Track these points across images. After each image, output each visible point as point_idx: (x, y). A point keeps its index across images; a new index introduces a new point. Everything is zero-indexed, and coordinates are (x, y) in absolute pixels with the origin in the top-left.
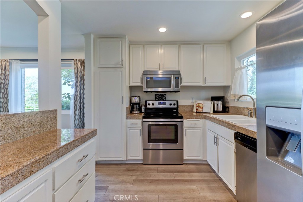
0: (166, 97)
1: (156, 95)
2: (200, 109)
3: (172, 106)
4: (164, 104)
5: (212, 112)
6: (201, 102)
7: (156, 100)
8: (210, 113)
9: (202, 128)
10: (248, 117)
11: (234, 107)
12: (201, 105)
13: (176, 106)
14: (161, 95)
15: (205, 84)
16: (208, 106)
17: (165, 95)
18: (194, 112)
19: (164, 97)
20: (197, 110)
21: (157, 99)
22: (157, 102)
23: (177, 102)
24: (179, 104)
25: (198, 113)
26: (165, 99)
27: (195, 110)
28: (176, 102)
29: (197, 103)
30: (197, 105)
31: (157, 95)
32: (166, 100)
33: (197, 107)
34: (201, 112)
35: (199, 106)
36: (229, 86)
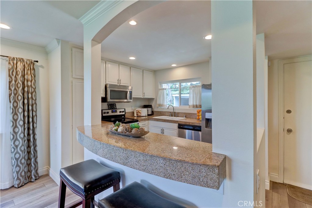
0: (116, 106)
1: (108, 104)
2: (139, 114)
3: (121, 113)
4: (116, 112)
5: (147, 115)
6: (140, 109)
7: (109, 109)
8: (146, 116)
9: (147, 126)
10: (170, 116)
12: (140, 111)
13: (124, 113)
14: (112, 104)
15: (144, 97)
16: (144, 112)
17: (115, 104)
18: (135, 116)
19: (115, 106)
20: (137, 114)
21: (110, 108)
22: (111, 110)
23: (125, 109)
24: (126, 112)
25: (138, 117)
26: (115, 108)
29: (137, 110)
30: (138, 111)
31: (109, 104)
32: (116, 109)
33: (137, 112)
34: (141, 116)
35: (139, 112)
36: (154, 98)
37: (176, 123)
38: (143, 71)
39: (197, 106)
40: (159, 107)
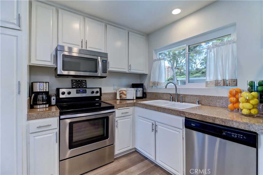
0: (86, 84)
1: (72, 80)
2: (124, 96)
3: (94, 95)
4: (85, 92)
5: (135, 98)
6: (125, 89)
7: (73, 88)
8: (133, 100)
9: (132, 116)
10: (170, 101)
11: (151, 93)
12: (124, 92)
13: (98, 94)
14: (79, 80)
15: (130, 71)
16: (131, 93)
17: (84, 81)
18: (118, 100)
19: (84, 84)
20: (120, 97)
21: (74, 86)
22: (75, 89)
23: (100, 89)
24: (102, 92)
25: (122, 101)
26: (85, 86)
27: (118, 97)
28: (98, 90)
29: (120, 90)
30: (121, 92)
31: (74, 81)
32: (86, 88)
33: (121, 94)
34: (125, 99)
35: (123, 93)
36: (147, 74)
37: (181, 116)
38: (129, 32)
39: (225, 83)
40: (153, 87)
